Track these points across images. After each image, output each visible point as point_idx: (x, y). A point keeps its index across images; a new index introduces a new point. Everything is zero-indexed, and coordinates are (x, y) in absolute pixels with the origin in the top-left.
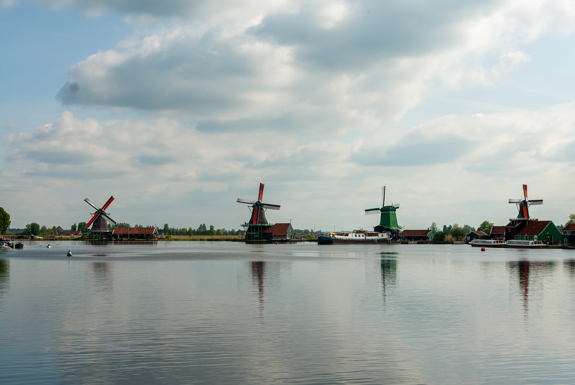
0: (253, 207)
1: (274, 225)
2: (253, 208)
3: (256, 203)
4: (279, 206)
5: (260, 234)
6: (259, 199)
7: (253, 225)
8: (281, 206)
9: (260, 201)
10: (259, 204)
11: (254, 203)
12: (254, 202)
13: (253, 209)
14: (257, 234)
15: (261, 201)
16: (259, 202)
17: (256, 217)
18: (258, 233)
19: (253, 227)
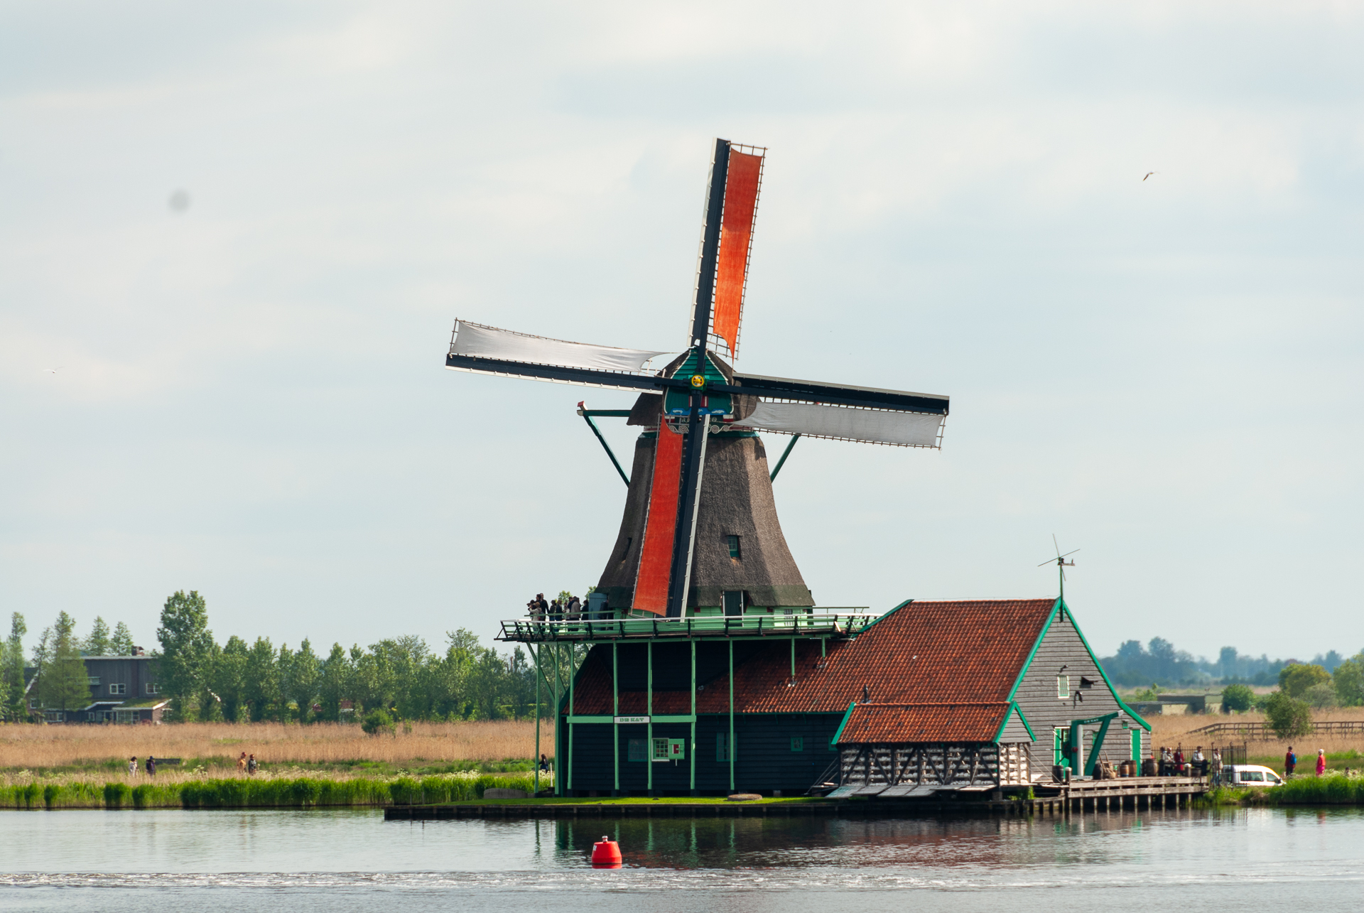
0: (634, 416)
1: (881, 622)
2: (639, 430)
3: (670, 368)
4: (938, 406)
5: (711, 725)
6: (700, 329)
7: (636, 623)
8: (952, 406)
9: (715, 345)
10: (698, 381)
11: (653, 369)
12: (647, 357)
13: (642, 444)
14: (680, 731)
15: (732, 347)
16: (698, 357)
17: (671, 529)
18: (692, 719)
19: (632, 651)
